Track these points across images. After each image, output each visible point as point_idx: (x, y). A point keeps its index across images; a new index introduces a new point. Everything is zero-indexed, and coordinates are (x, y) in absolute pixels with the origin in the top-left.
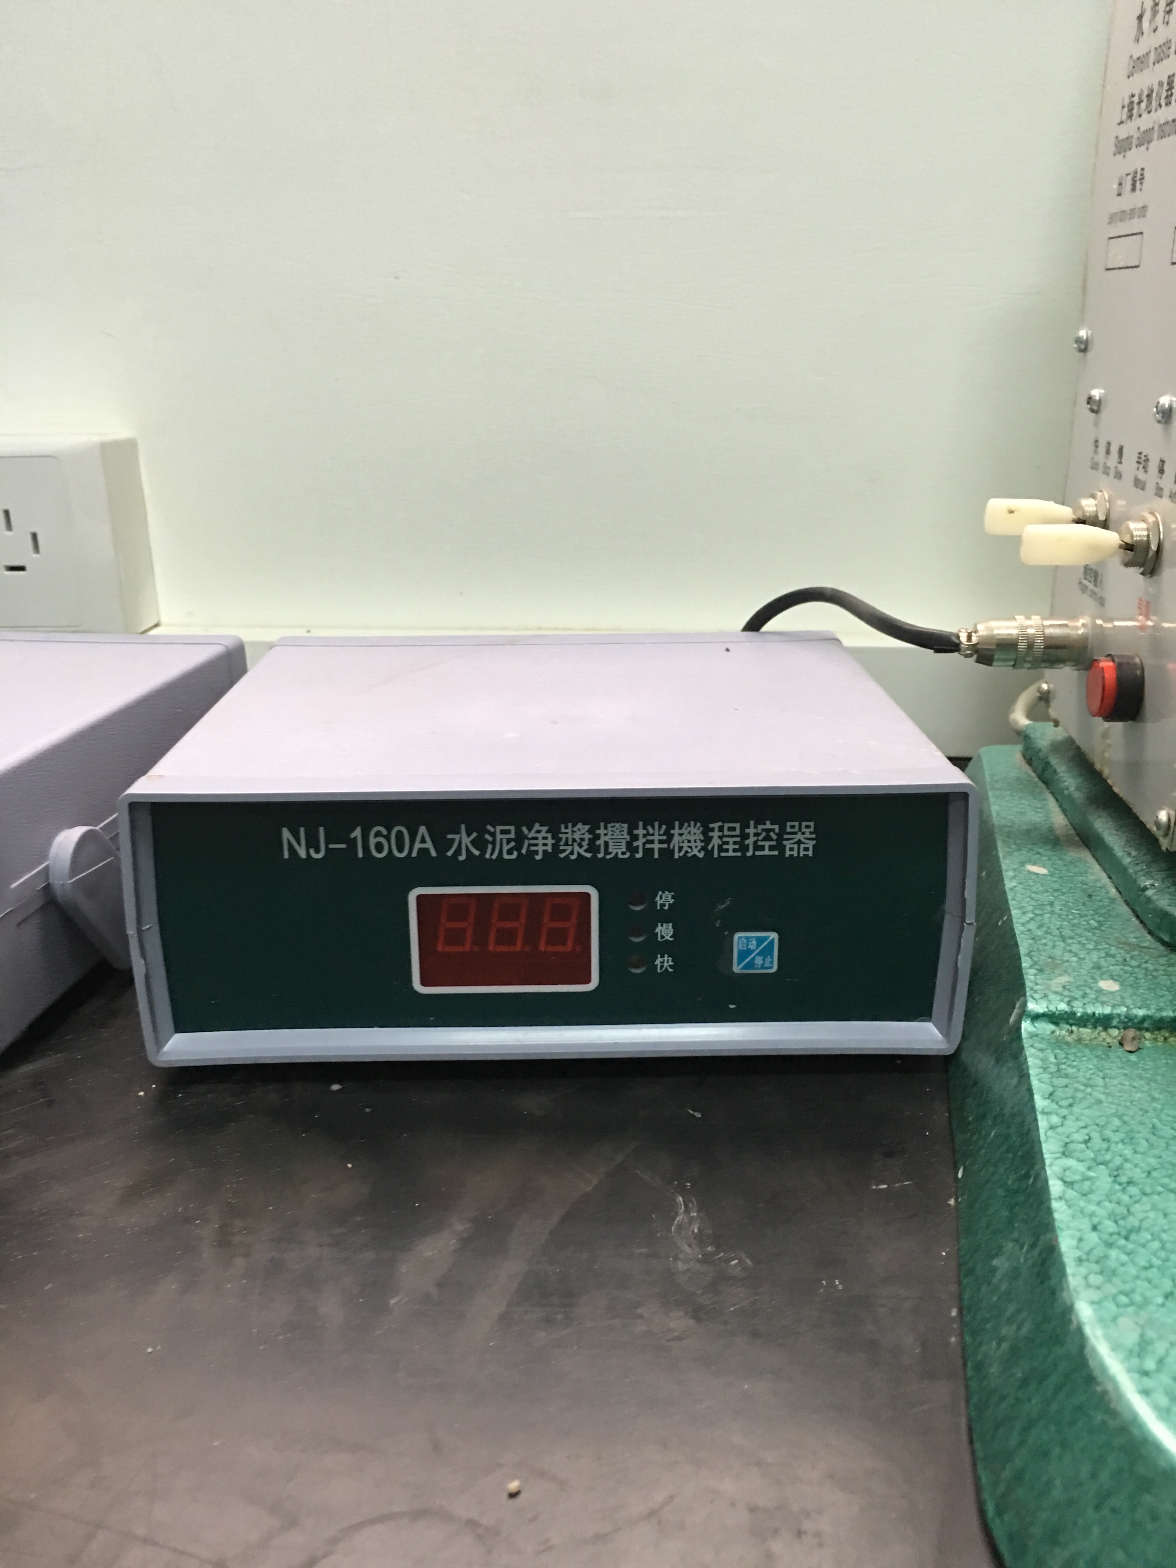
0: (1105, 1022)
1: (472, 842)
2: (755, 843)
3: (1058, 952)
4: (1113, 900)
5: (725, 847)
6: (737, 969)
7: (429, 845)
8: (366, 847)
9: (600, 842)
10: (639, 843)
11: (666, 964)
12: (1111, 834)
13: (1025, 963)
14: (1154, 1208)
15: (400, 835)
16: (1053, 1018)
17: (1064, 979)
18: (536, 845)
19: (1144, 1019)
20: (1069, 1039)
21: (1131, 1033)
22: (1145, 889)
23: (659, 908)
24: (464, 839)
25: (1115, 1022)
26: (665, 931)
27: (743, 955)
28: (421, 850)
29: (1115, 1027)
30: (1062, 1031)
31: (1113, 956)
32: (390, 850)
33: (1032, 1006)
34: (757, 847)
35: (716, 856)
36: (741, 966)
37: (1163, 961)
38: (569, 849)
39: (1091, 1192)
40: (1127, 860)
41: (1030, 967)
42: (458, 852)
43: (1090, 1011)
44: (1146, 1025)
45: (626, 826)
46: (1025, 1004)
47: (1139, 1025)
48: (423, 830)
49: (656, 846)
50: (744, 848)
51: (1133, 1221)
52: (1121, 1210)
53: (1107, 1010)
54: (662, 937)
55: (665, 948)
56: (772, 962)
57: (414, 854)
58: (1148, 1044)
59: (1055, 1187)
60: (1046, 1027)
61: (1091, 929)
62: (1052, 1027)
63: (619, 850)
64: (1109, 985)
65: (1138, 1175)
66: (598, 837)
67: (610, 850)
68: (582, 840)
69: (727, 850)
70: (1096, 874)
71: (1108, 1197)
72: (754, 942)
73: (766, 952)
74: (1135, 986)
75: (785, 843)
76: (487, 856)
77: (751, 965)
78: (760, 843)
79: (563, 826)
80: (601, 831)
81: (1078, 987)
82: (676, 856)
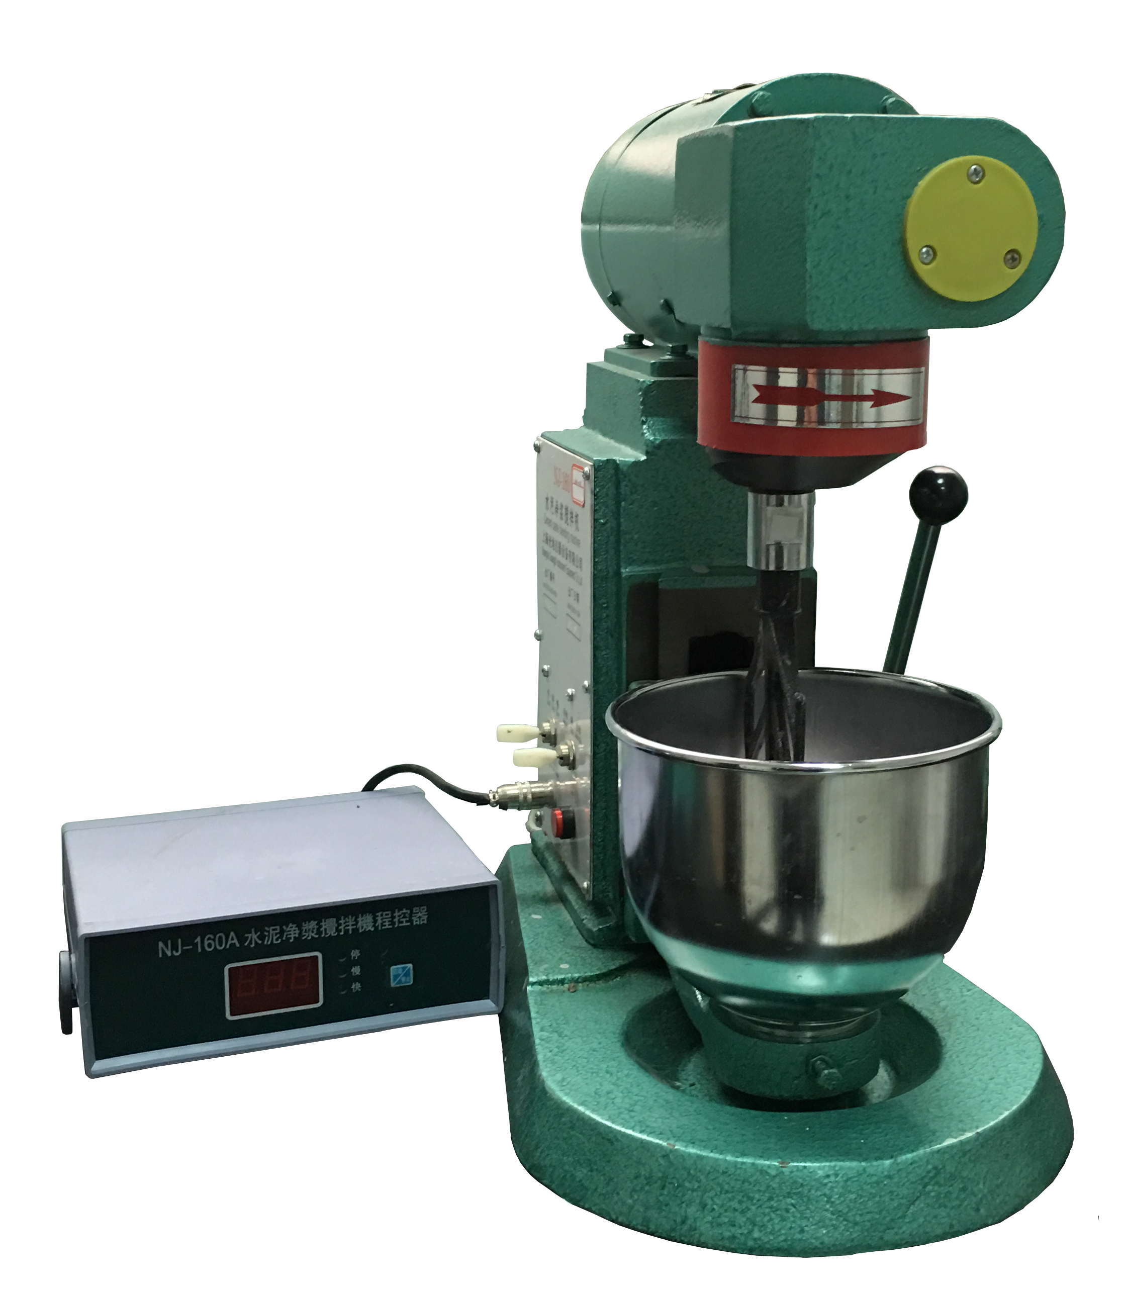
0: (562, 982)
1: (258, 937)
2: (399, 920)
3: (543, 955)
4: (571, 928)
5: (384, 924)
6: (393, 985)
7: (235, 941)
8: (203, 947)
9: (322, 929)
10: (341, 927)
11: (357, 988)
12: (571, 894)
13: (529, 962)
14: (573, 1042)
15: (220, 938)
16: (540, 983)
17: (546, 966)
18: (290, 934)
19: (579, 978)
20: (547, 991)
21: (572, 985)
22: (583, 920)
23: (352, 958)
24: (253, 936)
25: (566, 981)
26: (356, 970)
27: (396, 977)
28: (231, 945)
29: (567, 983)
30: (545, 988)
31: (568, 953)
32: (215, 947)
33: (531, 979)
34: (400, 922)
35: (380, 928)
36: (396, 982)
37: (590, 952)
38: (307, 934)
39: (550, 1041)
40: (576, 907)
41: (531, 963)
42: (251, 943)
43: (555, 978)
44: (579, 980)
45: (335, 919)
46: (528, 979)
47: (576, 981)
48: (232, 934)
49: (350, 928)
50: (393, 923)
51: (565, 1048)
52: (560, 1045)
53: (563, 976)
54: (355, 973)
55: (356, 979)
56: (410, 979)
57: (228, 947)
58: (580, 988)
59: (537, 1041)
60: (537, 988)
61: (560, 942)
62: (540, 987)
63: (332, 932)
64: (564, 966)
65: (568, 1033)
66: (321, 926)
67: (328, 932)
68: (314, 929)
69: (385, 926)
70: (566, 916)
71: (557, 1041)
72: (401, 970)
73: (407, 975)
74: (576, 965)
75: (413, 918)
76: (265, 943)
77: (400, 981)
78: (401, 920)
79: (304, 923)
80: (323, 924)
81: (552, 968)
82: (360, 931)
